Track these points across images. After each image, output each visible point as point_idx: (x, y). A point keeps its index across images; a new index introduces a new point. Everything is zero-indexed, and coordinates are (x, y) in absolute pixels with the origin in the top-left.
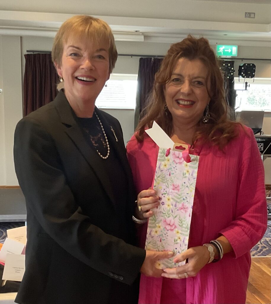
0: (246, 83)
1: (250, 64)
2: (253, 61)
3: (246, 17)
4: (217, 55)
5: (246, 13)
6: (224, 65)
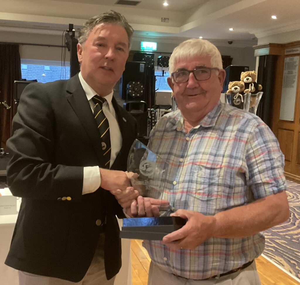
0: (163, 71)
1: (166, 57)
2: (168, 54)
3: (162, 21)
4: (141, 49)
5: (162, 18)
6: (146, 57)
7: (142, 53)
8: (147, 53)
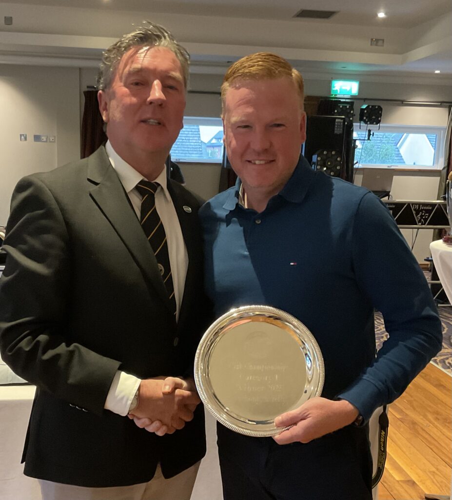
0: (370, 131)
1: (376, 106)
2: (379, 102)
3: (371, 45)
4: (332, 93)
5: (372, 39)
6: (341, 107)
7: (333, 100)
8: (342, 100)
